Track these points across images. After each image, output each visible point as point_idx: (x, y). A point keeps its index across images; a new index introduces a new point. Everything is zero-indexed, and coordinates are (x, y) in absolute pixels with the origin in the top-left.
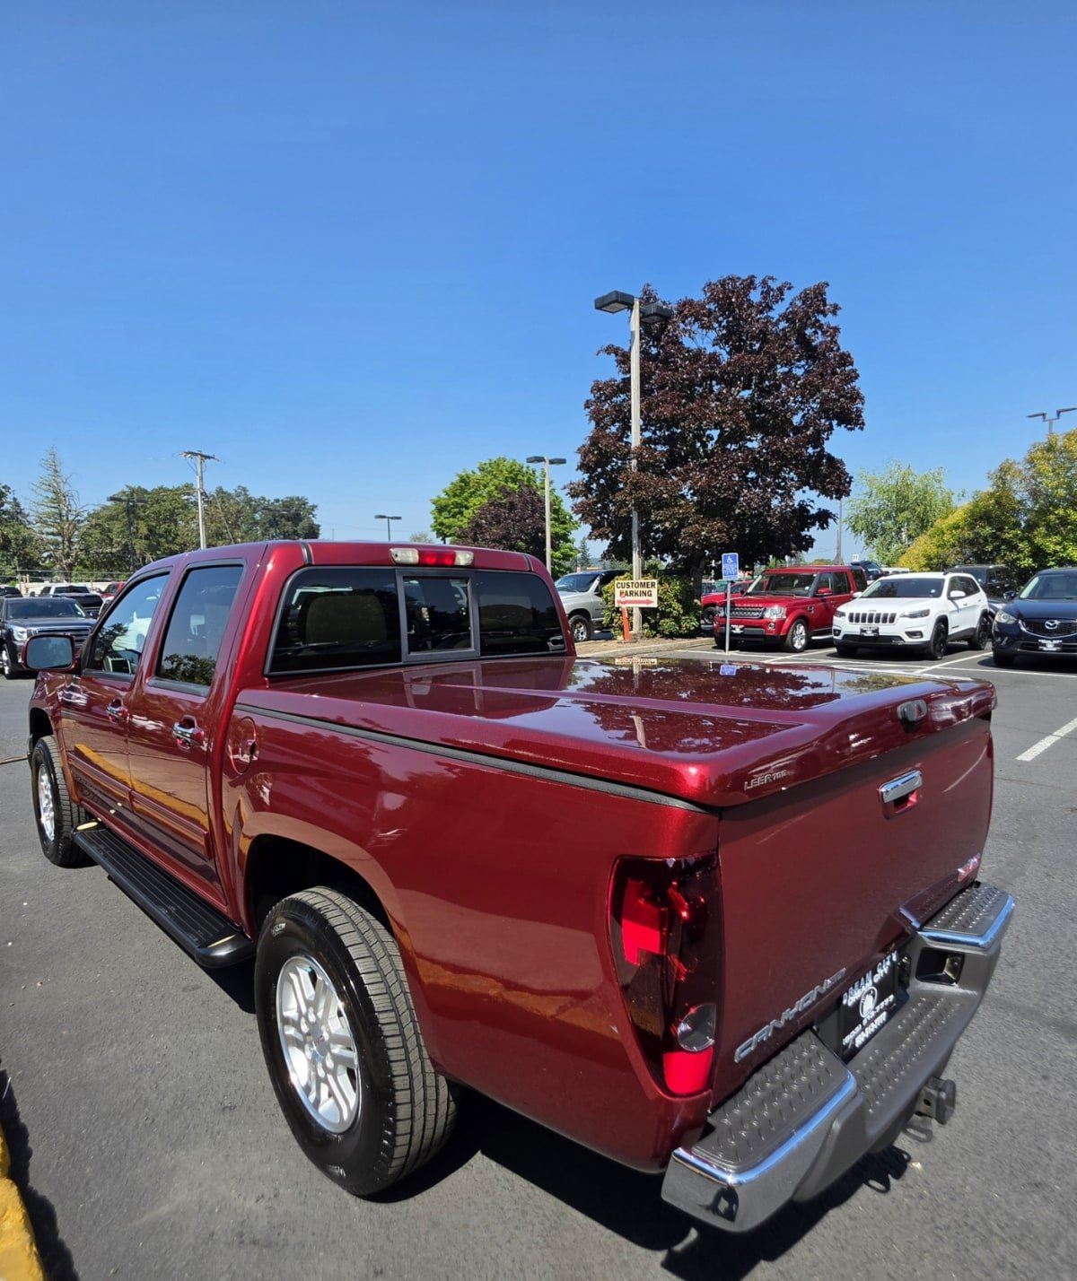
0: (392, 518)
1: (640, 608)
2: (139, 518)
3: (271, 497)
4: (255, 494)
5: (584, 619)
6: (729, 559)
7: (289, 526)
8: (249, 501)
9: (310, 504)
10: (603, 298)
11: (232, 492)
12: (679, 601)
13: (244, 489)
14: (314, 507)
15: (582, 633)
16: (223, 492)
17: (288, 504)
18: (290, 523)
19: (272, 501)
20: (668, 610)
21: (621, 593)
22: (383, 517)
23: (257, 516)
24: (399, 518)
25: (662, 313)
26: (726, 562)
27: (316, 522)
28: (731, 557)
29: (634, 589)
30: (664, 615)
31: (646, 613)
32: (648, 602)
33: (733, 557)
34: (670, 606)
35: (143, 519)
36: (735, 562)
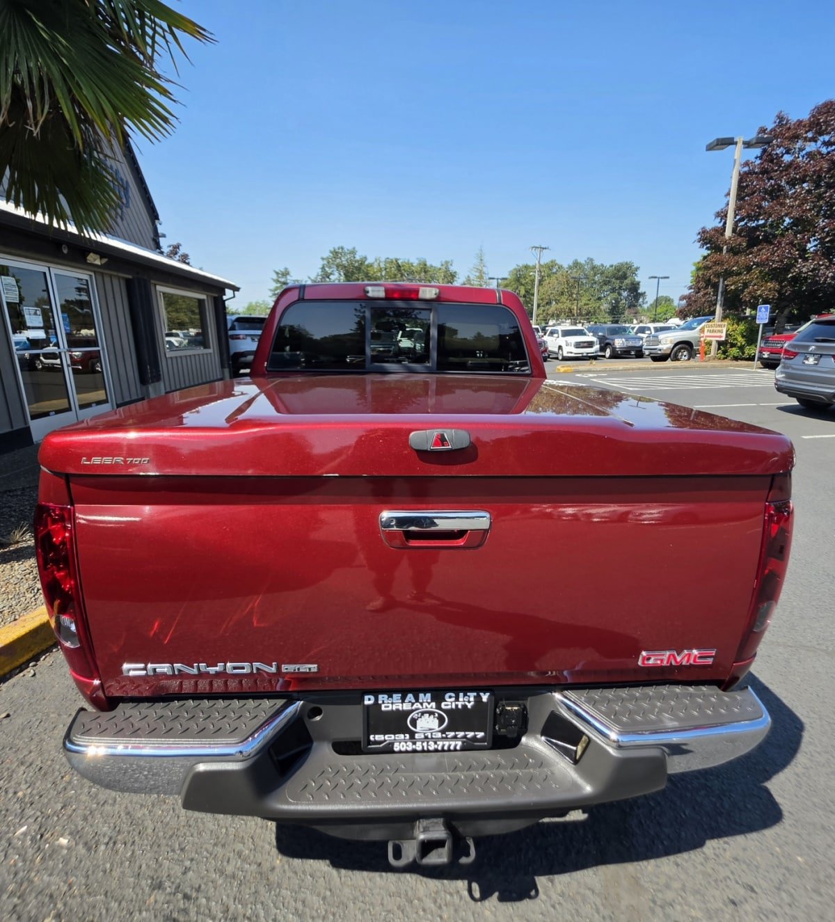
0: (662, 278)
1: (717, 341)
2: (522, 284)
3: (607, 264)
4: (597, 263)
5: (687, 347)
6: (763, 309)
7: (617, 284)
8: (593, 268)
9: (635, 266)
10: (711, 144)
11: (583, 262)
12: (743, 336)
13: (592, 260)
14: (637, 269)
15: (685, 356)
16: (577, 263)
17: (618, 268)
18: (618, 281)
19: (608, 266)
20: (735, 342)
21: (708, 330)
22: (655, 277)
23: (596, 278)
24: (668, 278)
25: (765, 141)
26: (760, 311)
27: (637, 279)
28: (765, 308)
29: (715, 329)
30: (733, 345)
31: (720, 344)
32: (721, 337)
33: (766, 308)
34: (736, 339)
35: (523, 285)
36: (767, 311)
